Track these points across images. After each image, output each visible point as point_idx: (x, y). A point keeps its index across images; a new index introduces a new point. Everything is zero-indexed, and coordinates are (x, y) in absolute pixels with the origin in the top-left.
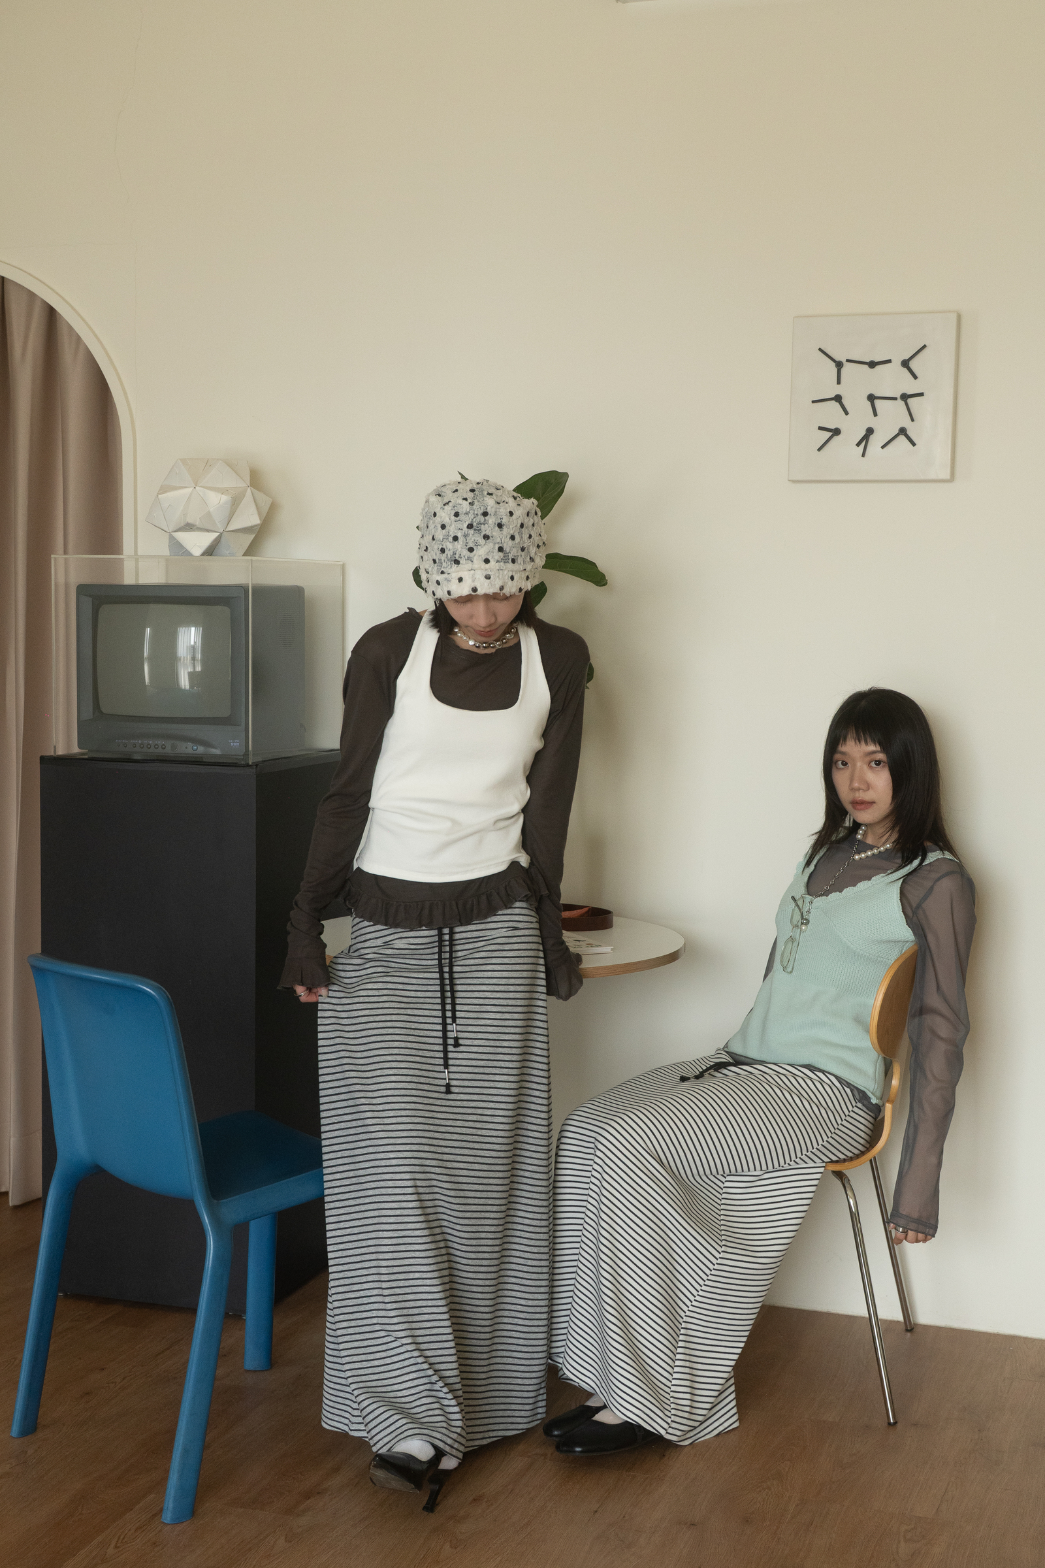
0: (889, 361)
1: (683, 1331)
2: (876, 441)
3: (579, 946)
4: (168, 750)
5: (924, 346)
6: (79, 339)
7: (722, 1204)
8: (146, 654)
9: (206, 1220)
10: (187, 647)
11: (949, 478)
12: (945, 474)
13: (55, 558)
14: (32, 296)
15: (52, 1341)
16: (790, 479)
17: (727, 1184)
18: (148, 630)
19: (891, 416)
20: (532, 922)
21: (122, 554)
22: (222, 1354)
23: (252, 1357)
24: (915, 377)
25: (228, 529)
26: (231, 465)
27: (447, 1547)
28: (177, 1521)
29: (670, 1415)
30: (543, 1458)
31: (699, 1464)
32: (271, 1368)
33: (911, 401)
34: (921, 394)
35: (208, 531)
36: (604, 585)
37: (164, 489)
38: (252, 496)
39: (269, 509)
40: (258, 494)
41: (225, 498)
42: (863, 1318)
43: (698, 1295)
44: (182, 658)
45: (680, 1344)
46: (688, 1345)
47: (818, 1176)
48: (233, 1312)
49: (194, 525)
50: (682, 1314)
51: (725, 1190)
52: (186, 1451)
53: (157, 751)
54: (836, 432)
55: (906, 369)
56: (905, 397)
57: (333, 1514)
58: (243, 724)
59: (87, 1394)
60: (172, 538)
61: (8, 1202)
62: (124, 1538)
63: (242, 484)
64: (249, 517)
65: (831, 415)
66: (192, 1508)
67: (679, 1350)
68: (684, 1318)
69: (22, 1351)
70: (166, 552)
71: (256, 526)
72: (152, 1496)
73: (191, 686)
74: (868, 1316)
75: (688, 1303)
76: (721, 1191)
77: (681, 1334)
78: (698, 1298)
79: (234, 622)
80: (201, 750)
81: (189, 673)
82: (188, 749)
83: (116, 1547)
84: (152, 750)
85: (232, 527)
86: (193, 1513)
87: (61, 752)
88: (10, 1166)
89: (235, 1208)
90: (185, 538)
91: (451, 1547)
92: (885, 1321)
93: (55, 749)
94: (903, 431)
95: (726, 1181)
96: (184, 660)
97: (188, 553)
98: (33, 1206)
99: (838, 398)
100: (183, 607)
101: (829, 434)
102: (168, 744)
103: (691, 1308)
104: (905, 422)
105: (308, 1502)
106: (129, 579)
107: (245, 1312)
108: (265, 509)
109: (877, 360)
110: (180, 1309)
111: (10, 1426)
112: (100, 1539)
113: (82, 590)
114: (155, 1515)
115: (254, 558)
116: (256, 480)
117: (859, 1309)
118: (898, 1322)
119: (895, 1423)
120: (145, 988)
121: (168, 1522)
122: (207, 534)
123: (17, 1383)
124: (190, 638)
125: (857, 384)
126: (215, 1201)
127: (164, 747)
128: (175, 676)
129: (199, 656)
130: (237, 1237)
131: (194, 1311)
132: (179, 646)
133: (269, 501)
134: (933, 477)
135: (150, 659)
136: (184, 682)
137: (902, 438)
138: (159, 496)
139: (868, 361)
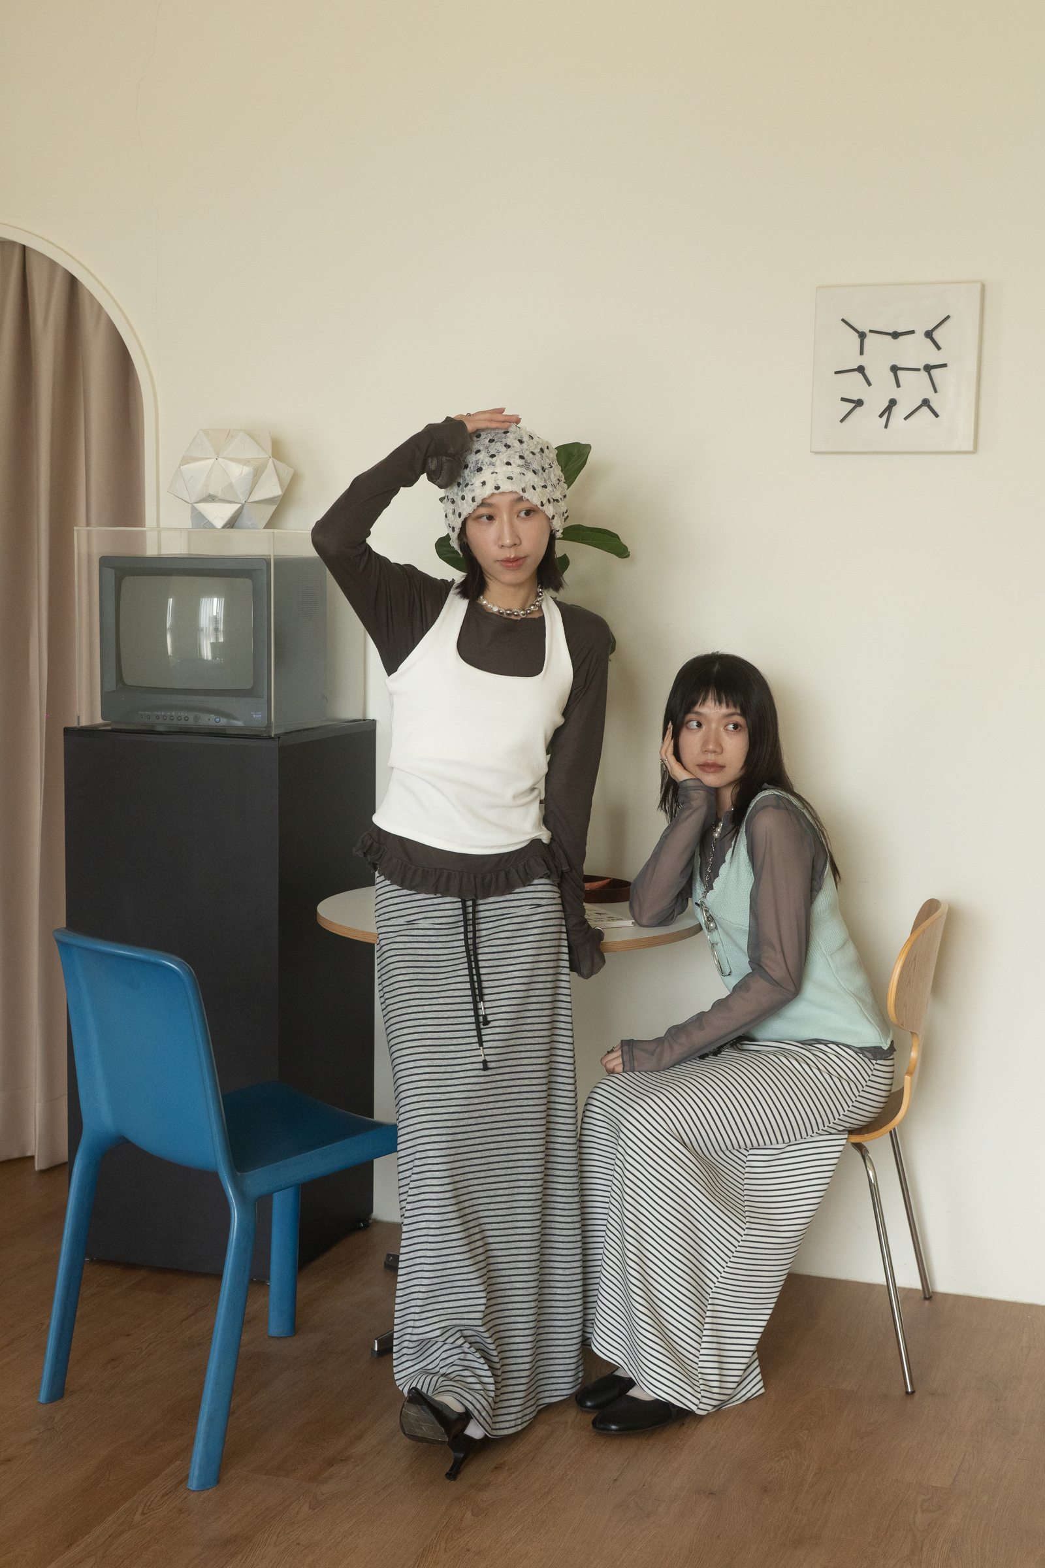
0: (912, 332)
1: (710, 1307)
2: (899, 412)
3: (601, 920)
4: (191, 722)
5: (948, 317)
6: (100, 307)
7: (745, 1178)
8: (168, 625)
9: (230, 1192)
10: (210, 617)
11: (971, 449)
12: (969, 446)
13: (78, 530)
14: (53, 264)
15: (79, 1306)
16: (813, 450)
17: (750, 1158)
18: (171, 600)
19: (914, 387)
20: (554, 898)
21: (145, 527)
22: (245, 1320)
23: (276, 1324)
24: (939, 348)
25: (250, 500)
26: (252, 435)
27: (469, 1514)
28: (203, 1488)
29: (699, 1391)
30: (563, 1426)
31: (718, 1433)
32: (296, 1333)
33: (933, 372)
34: (945, 365)
35: (230, 502)
36: (626, 557)
37: (186, 460)
38: (273, 466)
39: (292, 479)
40: (279, 464)
41: (247, 470)
42: (881, 1286)
43: (724, 1271)
44: (204, 629)
45: (707, 1320)
46: (715, 1320)
47: (840, 1148)
48: (257, 1277)
49: (216, 497)
50: (709, 1290)
51: (748, 1164)
52: (211, 1419)
53: (180, 723)
54: (859, 403)
55: (929, 339)
56: (928, 368)
57: (357, 1481)
58: (266, 696)
59: (113, 1360)
60: (194, 509)
61: (34, 1166)
62: (150, 1505)
63: (264, 455)
64: (271, 488)
65: (854, 386)
66: (218, 1474)
67: (707, 1326)
68: (711, 1294)
69: (49, 1316)
70: (188, 524)
71: (279, 496)
72: (178, 1463)
73: (214, 657)
74: (886, 1284)
75: (715, 1279)
76: (744, 1165)
77: (708, 1310)
78: (724, 1275)
79: (256, 594)
80: (223, 721)
81: (212, 644)
82: (210, 721)
83: (143, 1513)
84: (175, 721)
85: (254, 498)
86: (218, 1481)
87: (84, 723)
88: (35, 1129)
89: (259, 1180)
90: (208, 509)
91: (473, 1515)
92: (904, 1289)
93: (79, 720)
94: (926, 402)
95: (749, 1155)
96: (206, 631)
97: (211, 526)
98: (59, 1170)
99: (861, 369)
100: (206, 580)
101: (852, 405)
102: (191, 716)
103: (718, 1285)
104: (929, 393)
105: (331, 1469)
106: (151, 551)
107: (269, 1278)
108: (287, 480)
109: (900, 331)
110: (206, 1275)
111: (38, 1392)
112: (127, 1505)
113: (105, 562)
114: (181, 1482)
115: (275, 531)
116: (278, 450)
117: (878, 1277)
118: (917, 1290)
119: (913, 1392)
120: (169, 964)
121: (194, 1489)
122: (229, 505)
123: (45, 1348)
124: (212, 608)
125: (880, 354)
126: (239, 1174)
127: (187, 719)
128: (197, 647)
129: (221, 627)
130: (260, 1209)
131: (219, 1277)
132: (202, 615)
133: (292, 471)
134: (955, 448)
135: (173, 629)
136: (207, 653)
137: (925, 409)
138: (181, 467)
139: (891, 331)
